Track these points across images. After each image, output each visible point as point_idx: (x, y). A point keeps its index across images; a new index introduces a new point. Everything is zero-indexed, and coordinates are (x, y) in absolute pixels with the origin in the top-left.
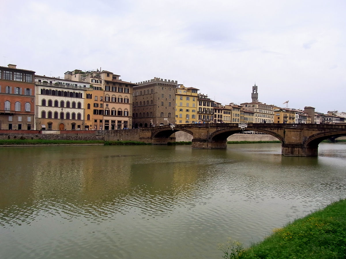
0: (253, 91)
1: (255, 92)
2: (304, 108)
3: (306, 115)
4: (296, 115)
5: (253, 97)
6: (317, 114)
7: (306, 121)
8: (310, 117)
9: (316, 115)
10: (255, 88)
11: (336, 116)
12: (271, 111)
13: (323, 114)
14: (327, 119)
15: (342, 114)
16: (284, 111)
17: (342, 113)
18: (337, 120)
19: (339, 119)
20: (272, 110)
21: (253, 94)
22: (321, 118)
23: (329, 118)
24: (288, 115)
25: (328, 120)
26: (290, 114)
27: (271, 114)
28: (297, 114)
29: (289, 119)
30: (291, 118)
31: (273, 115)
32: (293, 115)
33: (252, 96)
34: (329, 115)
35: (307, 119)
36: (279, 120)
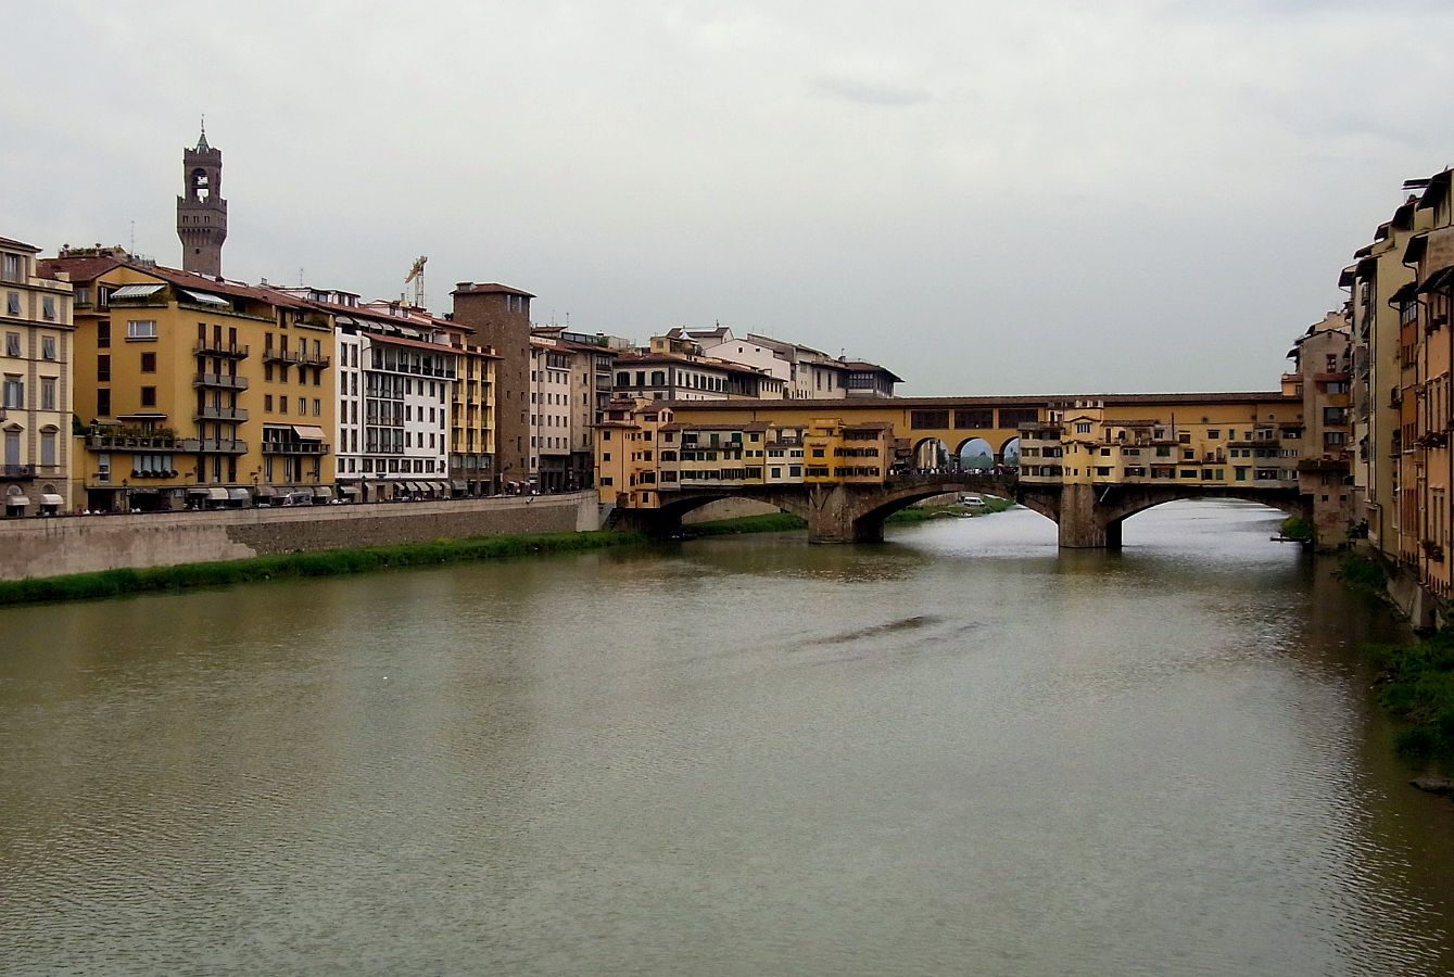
0: (192, 185)
1: (203, 193)
2: (455, 294)
3: (445, 341)
4: (340, 336)
5: (190, 223)
6: (552, 343)
7: (455, 392)
8: (486, 360)
9: (537, 350)
10: (202, 165)
11: (701, 360)
12: (32, 290)
13: (604, 342)
14: (641, 376)
15: (747, 347)
16: (200, 297)
17: (752, 339)
18: (702, 385)
19: (722, 377)
20: (34, 282)
21: (187, 205)
22: (580, 368)
23: (648, 372)
24: (251, 336)
25: (648, 381)
26: (277, 332)
27: (32, 326)
28: (349, 329)
29: (261, 372)
30: (284, 365)
31: (57, 336)
32: (310, 336)
33: (182, 219)
34: (655, 350)
35: (462, 374)
36: (149, 380)
